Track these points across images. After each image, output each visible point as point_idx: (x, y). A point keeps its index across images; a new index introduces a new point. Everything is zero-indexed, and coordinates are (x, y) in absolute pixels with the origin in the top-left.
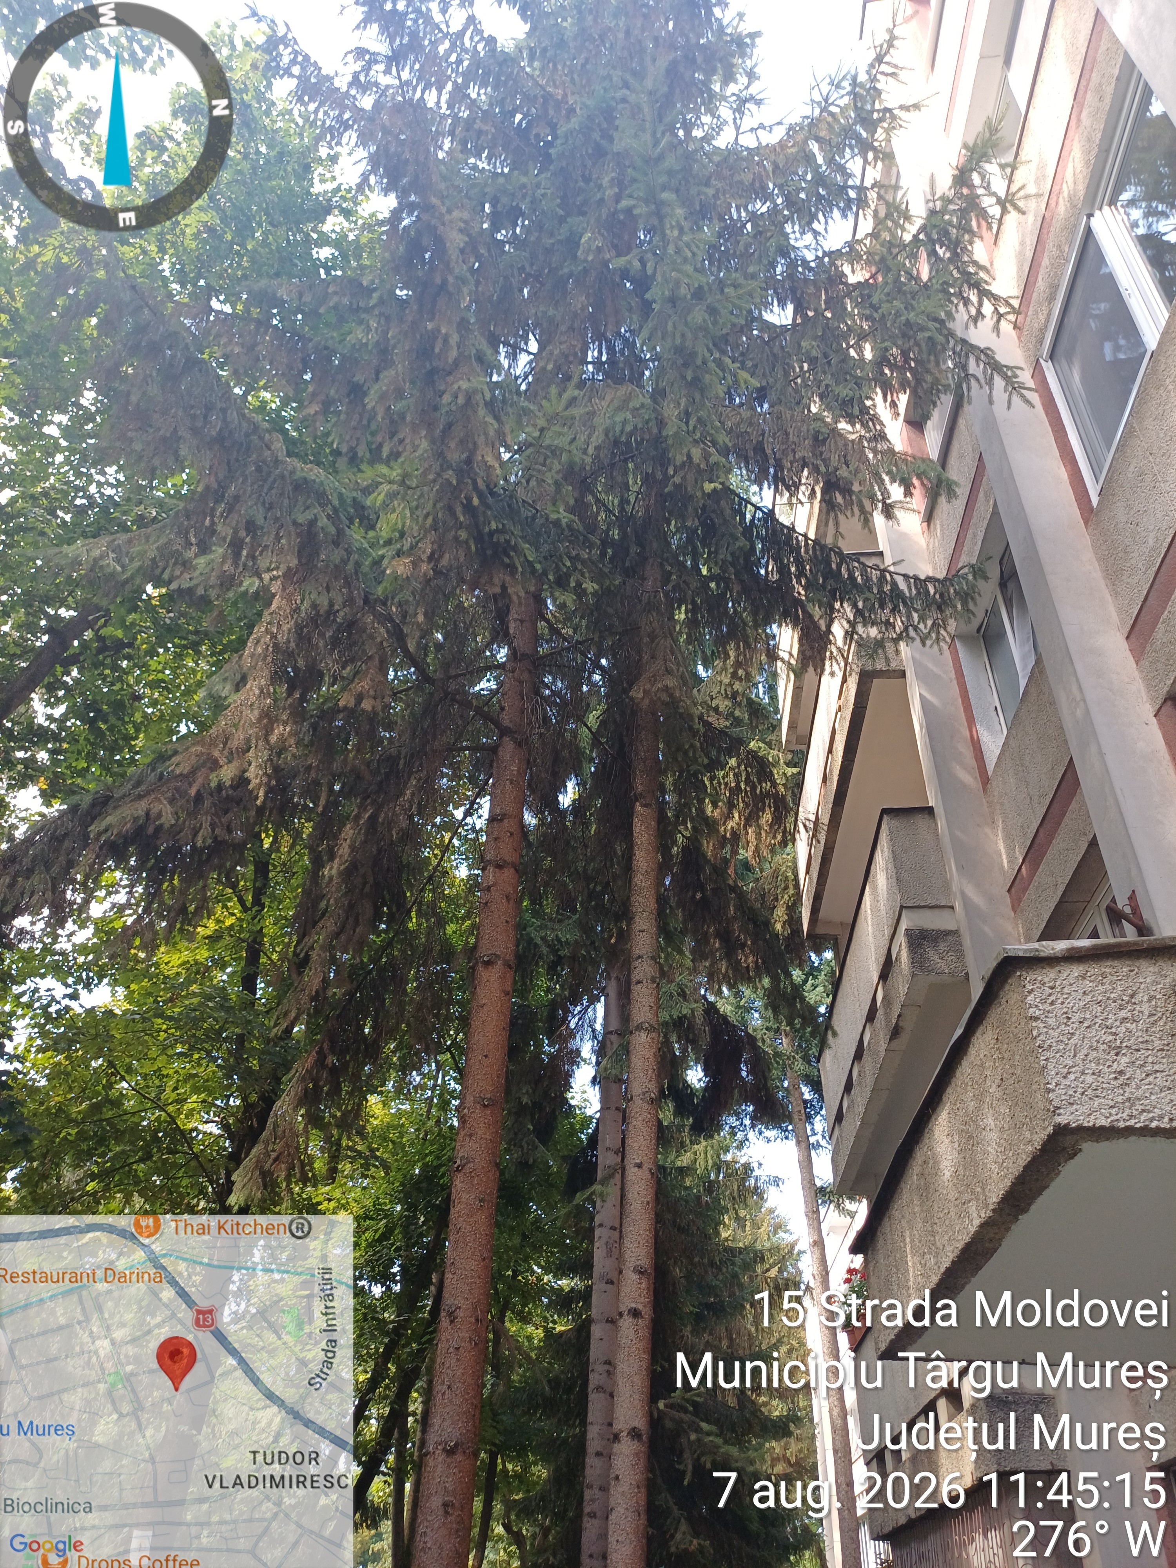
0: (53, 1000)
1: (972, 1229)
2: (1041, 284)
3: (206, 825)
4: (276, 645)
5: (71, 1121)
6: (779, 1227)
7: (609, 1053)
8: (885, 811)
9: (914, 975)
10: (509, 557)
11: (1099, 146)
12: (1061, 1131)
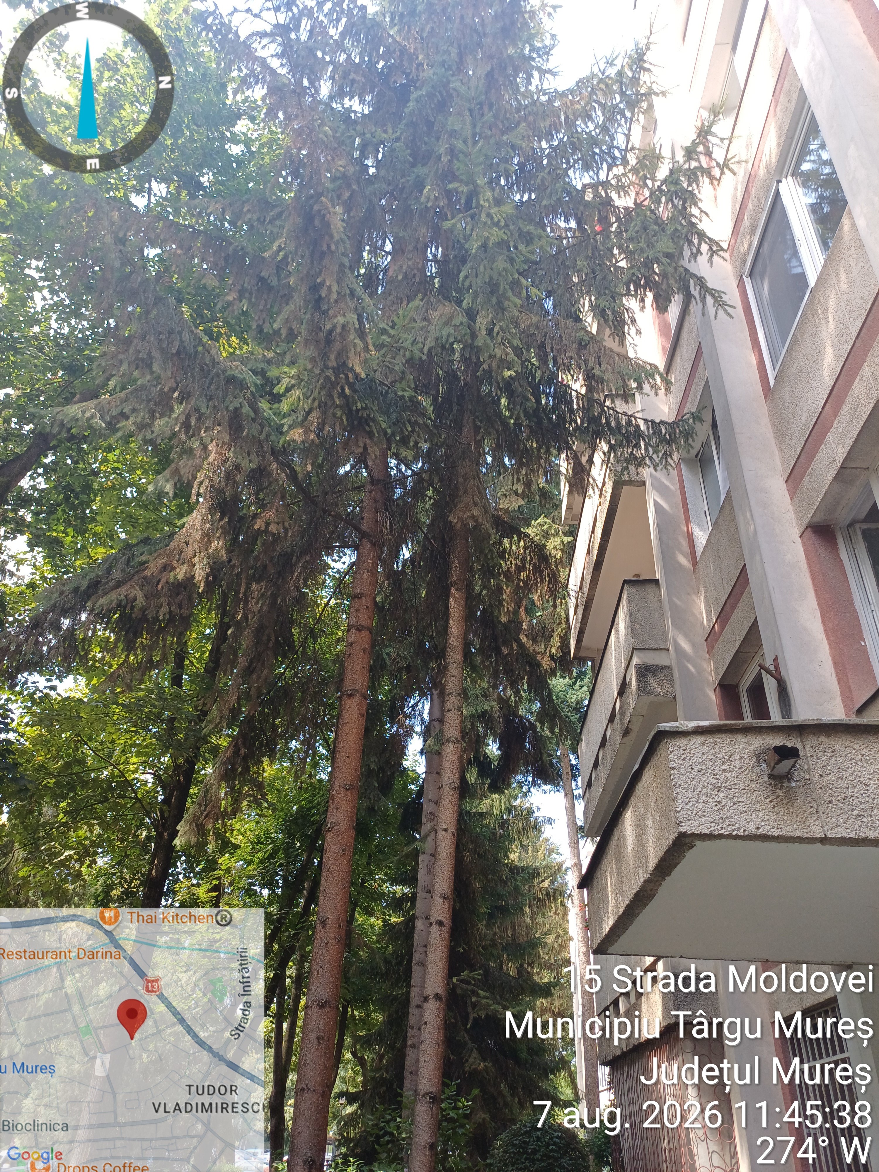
0: (37, 689)
1: (640, 884)
2: (746, 222)
3: (165, 604)
4: (212, 486)
5: (50, 774)
6: (551, 851)
7: (433, 734)
8: (625, 582)
9: (639, 696)
10: (369, 426)
11: (787, 134)
12: (682, 836)
